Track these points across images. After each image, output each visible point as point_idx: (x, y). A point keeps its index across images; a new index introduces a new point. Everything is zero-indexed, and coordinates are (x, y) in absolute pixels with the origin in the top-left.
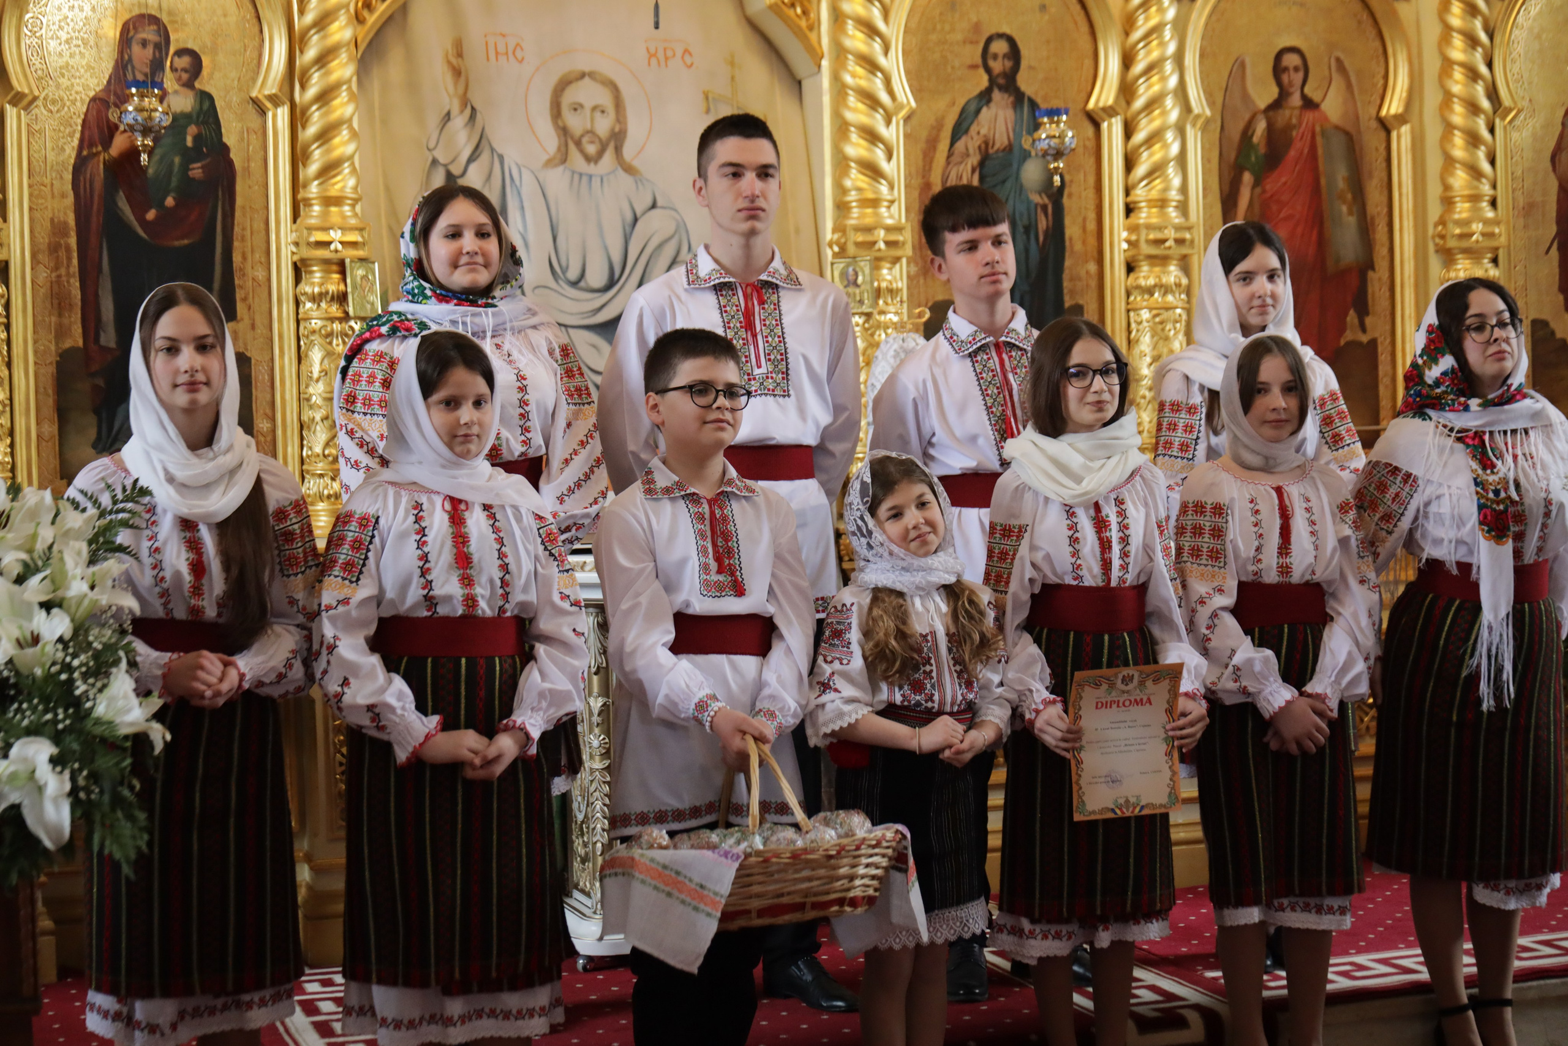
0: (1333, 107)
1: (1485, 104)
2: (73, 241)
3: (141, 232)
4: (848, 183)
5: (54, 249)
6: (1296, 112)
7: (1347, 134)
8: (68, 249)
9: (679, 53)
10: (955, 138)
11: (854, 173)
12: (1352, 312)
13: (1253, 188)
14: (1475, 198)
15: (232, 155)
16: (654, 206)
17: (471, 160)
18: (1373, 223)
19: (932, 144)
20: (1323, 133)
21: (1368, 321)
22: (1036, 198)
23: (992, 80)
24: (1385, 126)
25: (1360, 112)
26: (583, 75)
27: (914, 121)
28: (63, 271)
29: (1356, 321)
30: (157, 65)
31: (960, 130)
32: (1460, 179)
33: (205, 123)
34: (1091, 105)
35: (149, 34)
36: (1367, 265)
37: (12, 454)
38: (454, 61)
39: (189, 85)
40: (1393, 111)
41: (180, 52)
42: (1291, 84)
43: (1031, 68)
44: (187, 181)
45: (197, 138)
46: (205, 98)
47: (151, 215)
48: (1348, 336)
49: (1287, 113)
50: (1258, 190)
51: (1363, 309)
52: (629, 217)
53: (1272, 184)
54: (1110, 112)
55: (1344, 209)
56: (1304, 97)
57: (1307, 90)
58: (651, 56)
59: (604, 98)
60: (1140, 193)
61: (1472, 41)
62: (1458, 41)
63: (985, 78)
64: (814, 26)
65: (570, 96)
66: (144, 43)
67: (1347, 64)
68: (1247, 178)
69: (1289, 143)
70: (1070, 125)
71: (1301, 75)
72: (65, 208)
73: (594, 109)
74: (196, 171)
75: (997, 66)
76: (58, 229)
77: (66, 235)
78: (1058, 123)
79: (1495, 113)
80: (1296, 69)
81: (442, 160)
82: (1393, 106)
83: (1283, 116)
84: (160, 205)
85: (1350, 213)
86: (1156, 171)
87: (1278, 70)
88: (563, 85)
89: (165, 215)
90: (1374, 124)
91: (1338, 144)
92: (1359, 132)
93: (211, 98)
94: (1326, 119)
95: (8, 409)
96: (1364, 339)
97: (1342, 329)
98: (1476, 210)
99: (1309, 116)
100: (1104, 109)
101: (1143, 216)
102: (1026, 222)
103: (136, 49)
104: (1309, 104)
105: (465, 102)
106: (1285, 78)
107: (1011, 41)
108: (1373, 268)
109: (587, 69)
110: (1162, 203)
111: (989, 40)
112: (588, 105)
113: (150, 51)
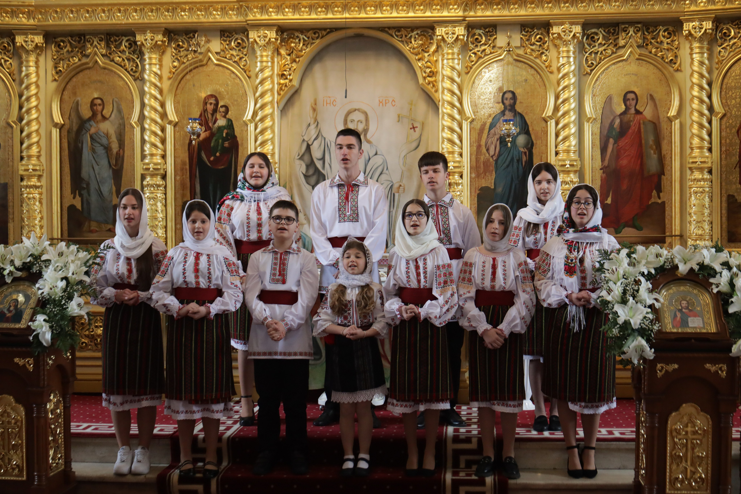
0: (648, 113)
1: (706, 112)
2: (188, 167)
3: (209, 164)
4: (444, 146)
5: (182, 169)
6: (633, 116)
7: (654, 123)
8: (186, 169)
9: (391, 101)
10: (490, 129)
11: (446, 143)
12: (654, 191)
13: (614, 144)
14: (701, 148)
15: (238, 139)
16: (376, 154)
17: (315, 139)
18: (664, 157)
19: (482, 130)
20: (644, 123)
21: (661, 194)
22: (522, 150)
23: (505, 108)
24: (670, 120)
25: (660, 114)
26: (355, 110)
27: (475, 123)
28: (184, 177)
29: (656, 195)
30: (215, 111)
31: (492, 126)
32: (696, 141)
33: (229, 129)
34: (544, 116)
35: (212, 101)
36: (661, 172)
37: (166, 234)
38: (314, 106)
39: (225, 117)
40: (672, 114)
41: (222, 107)
42: (630, 105)
43: (521, 103)
44: (223, 147)
45: (227, 134)
46: (230, 121)
47: (212, 158)
48: (653, 200)
49: (629, 116)
50: (616, 145)
51: (659, 190)
52: (367, 158)
53: (622, 143)
54: (551, 118)
55: (652, 152)
56: (636, 110)
57: (637, 107)
58: (380, 102)
59: (362, 117)
60: (561, 147)
61: (701, 88)
62: (696, 88)
63: (503, 106)
64: (436, 91)
65: (350, 118)
66: (211, 104)
67: (655, 95)
68: (611, 141)
69: (629, 127)
70: (513, 125)
71: (635, 101)
72: (185, 156)
73: (358, 121)
74: (226, 144)
75: (507, 102)
76: (184, 163)
77: (185, 164)
78: (509, 124)
79: (711, 115)
80: (633, 99)
81: (306, 140)
82: (673, 112)
83: (627, 118)
84: (215, 156)
85: (655, 153)
86: (566, 139)
87: (625, 100)
88: (349, 113)
89: (217, 159)
90: (666, 119)
91: (650, 127)
92: (659, 122)
93: (231, 121)
94: (645, 118)
95: (165, 220)
96: (659, 201)
97: (650, 197)
98: (702, 152)
99: (638, 117)
100: (548, 117)
101: (561, 156)
102: (518, 158)
103: (208, 106)
104: (638, 112)
105: (316, 120)
106: (628, 103)
107: (513, 93)
108: (664, 175)
109: (357, 108)
110: (568, 151)
111: (504, 93)
112: (356, 120)
113: (212, 106)
